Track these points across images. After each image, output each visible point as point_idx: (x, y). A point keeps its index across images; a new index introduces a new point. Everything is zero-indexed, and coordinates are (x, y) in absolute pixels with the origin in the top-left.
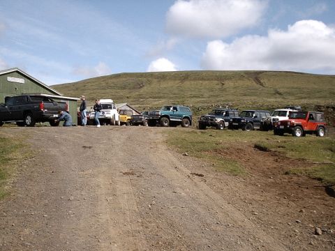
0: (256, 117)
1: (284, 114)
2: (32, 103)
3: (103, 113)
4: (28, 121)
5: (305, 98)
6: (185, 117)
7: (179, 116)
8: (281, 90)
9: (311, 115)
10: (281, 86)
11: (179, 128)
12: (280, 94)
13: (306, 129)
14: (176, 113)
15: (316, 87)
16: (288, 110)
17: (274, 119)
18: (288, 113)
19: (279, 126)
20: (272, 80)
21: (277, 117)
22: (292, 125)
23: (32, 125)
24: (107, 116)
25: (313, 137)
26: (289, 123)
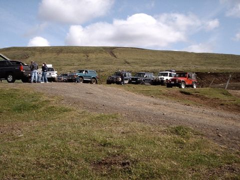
0: (146, 77)
1: (166, 75)
3: (50, 74)
6: (93, 78)
7: (89, 77)
8: (129, 61)
10: (130, 58)
13: (187, 84)
16: (169, 72)
18: (169, 74)
20: (122, 54)
21: (162, 77)
26: (177, 80)
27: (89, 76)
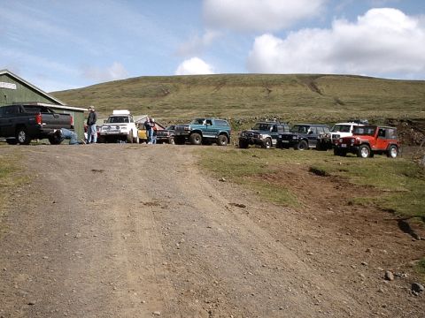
0: (311, 132)
1: (346, 129)
2: (26, 115)
3: (118, 127)
4: (22, 137)
5: (374, 109)
6: (222, 133)
8: (343, 99)
9: (380, 130)
10: (343, 93)
11: (214, 146)
12: (341, 104)
13: (374, 148)
14: (210, 127)
15: (387, 95)
16: (352, 124)
17: (334, 136)
18: (352, 128)
19: (340, 144)
20: (331, 86)
21: (338, 133)
22: (357, 144)
23: (27, 142)
24: (123, 131)
25: (383, 158)
26: (353, 141)
27: (214, 131)
